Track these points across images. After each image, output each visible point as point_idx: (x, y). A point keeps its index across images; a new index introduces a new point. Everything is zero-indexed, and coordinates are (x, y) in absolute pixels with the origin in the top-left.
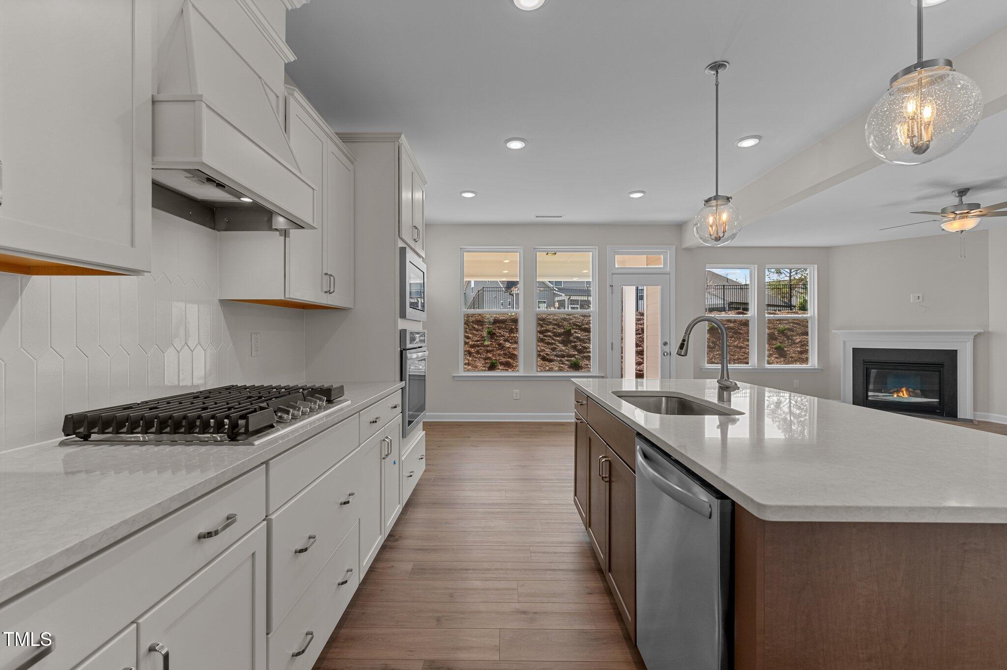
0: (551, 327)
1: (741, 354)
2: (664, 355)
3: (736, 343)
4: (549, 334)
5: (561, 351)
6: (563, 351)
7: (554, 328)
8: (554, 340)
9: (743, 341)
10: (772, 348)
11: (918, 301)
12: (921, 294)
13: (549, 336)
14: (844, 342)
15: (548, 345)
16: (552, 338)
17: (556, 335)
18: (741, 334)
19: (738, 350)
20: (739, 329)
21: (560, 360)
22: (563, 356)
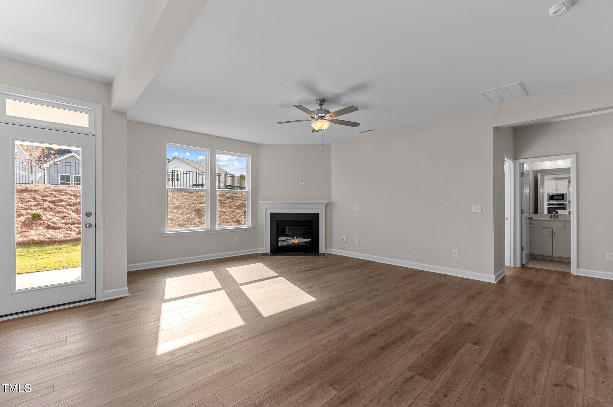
0: (66, 198)
1: (224, 216)
2: (86, 226)
3: (222, 209)
4: (62, 203)
5: (71, 219)
6: (76, 219)
7: (69, 199)
8: (66, 209)
9: (226, 208)
10: (242, 212)
11: (302, 183)
12: (303, 179)
13: (62, 206)
14: (266, 209)
15: (57, 214)
16: (65, 207)
17: (69, 204)
18: (225, 203)
19: (223, 214)
20: (225, 200)
21: (69, 228)
22: (73, 224)
